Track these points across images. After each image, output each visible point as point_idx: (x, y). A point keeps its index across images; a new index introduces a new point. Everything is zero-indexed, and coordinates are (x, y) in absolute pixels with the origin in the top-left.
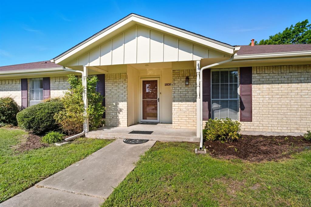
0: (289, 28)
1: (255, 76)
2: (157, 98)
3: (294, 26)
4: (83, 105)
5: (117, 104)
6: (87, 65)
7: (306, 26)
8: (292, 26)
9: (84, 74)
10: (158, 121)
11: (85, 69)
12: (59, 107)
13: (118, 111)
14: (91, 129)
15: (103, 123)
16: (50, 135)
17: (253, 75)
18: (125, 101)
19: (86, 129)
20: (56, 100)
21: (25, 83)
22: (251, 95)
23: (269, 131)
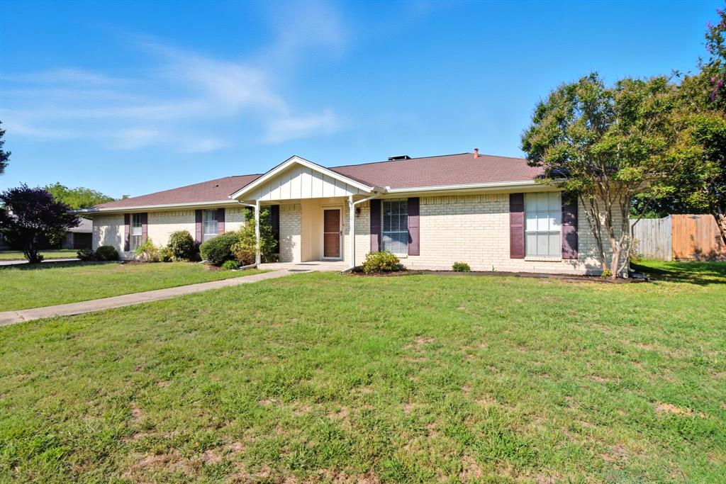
1: (423, 208)
2: (339, 231)
4: (255, 238)
5: (291, 237)
6: (260, 200)
9: (257, 208)
10: (340, 258)
11: (257, 203)
12: (234, 239)
13: (291, 245)
14: (263, 261)
15: (277, 258)
16: (228, 263)
17: (420, 206)
18: (299, 234)
19: (258, 260)
20: (232, 233)
21: (199, 214)
22: (418, 228)
23: (436, 265)
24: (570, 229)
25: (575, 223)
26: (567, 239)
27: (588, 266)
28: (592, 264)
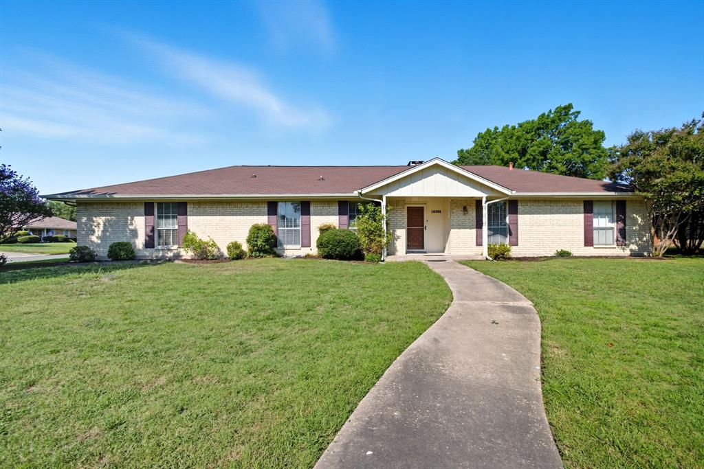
0: (546, 114)
2: (423, 226)
3: (553, 112)
5: (394, 231)
6: (387, 195)
7: (570, 113)
8: (550, 111)
10: (424, 250)
11: (384, 198)
17: (519, 207)
18: (403, 228)
22: (517, 224)
24: (621, 225)
25: (624, 222)
26: (619, 232)
27: (631, 250)
28: (633, 249)
